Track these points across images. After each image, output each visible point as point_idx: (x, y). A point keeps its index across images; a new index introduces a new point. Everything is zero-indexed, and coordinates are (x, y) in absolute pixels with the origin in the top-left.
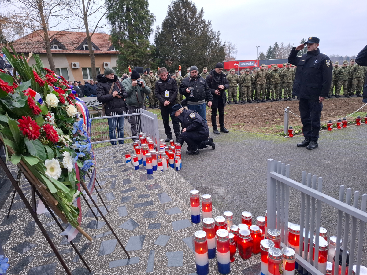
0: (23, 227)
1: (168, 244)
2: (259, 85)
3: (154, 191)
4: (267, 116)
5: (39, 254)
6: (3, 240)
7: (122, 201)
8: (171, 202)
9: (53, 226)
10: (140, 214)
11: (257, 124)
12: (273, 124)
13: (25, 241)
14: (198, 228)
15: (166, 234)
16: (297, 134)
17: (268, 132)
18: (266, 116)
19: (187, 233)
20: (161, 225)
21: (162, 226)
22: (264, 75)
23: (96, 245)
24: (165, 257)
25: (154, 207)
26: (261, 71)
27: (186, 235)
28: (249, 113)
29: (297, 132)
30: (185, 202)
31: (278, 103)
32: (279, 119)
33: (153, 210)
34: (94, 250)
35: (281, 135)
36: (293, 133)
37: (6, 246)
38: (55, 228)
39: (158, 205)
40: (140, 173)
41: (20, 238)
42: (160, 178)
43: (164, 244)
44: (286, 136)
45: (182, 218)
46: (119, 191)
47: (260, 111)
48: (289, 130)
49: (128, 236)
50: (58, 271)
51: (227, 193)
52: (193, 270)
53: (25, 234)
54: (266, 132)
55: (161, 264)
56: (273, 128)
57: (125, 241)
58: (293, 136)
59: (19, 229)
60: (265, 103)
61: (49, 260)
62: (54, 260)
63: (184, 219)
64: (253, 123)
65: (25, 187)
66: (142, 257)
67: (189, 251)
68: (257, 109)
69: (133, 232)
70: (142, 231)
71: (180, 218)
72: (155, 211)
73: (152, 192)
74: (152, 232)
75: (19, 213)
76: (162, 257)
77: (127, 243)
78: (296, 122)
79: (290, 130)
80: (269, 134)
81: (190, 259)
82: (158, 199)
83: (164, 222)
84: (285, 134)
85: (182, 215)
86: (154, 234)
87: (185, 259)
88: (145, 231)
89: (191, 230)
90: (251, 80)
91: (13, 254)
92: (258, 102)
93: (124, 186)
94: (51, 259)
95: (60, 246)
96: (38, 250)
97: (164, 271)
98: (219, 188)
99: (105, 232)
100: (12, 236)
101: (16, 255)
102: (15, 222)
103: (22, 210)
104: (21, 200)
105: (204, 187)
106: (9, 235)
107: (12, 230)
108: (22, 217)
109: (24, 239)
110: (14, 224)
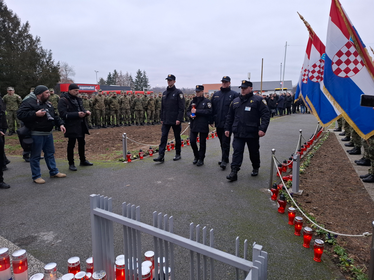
2: (98, 111)
4: (108, 142)
11: (96, 152)
12: (113, 150)
16: (135, 158)
17: (108, 159)
18: (106, 142)
22: (103, 101)
26: (99, 97)
28: (89, 140)
29: (135, 156)
31: (118, 129)
32: (119, 145)
35: (120, 160)
36: (131, 158)
44: (125, 161)
47: (100, 137)
48: (127, 156)
51: (57, 238)
54: (106, 159)
56: (113, 154)
58: (132, 161)
60: (106, 129)
64: (93, 151)
68: (98, 135)
78: (134, 147)
79: (129, 155)
80: (109, 160)
84: (124, 159)
90: (90, 105)
92: (99, 128)
98: (46, 233)
105: (26, 237)
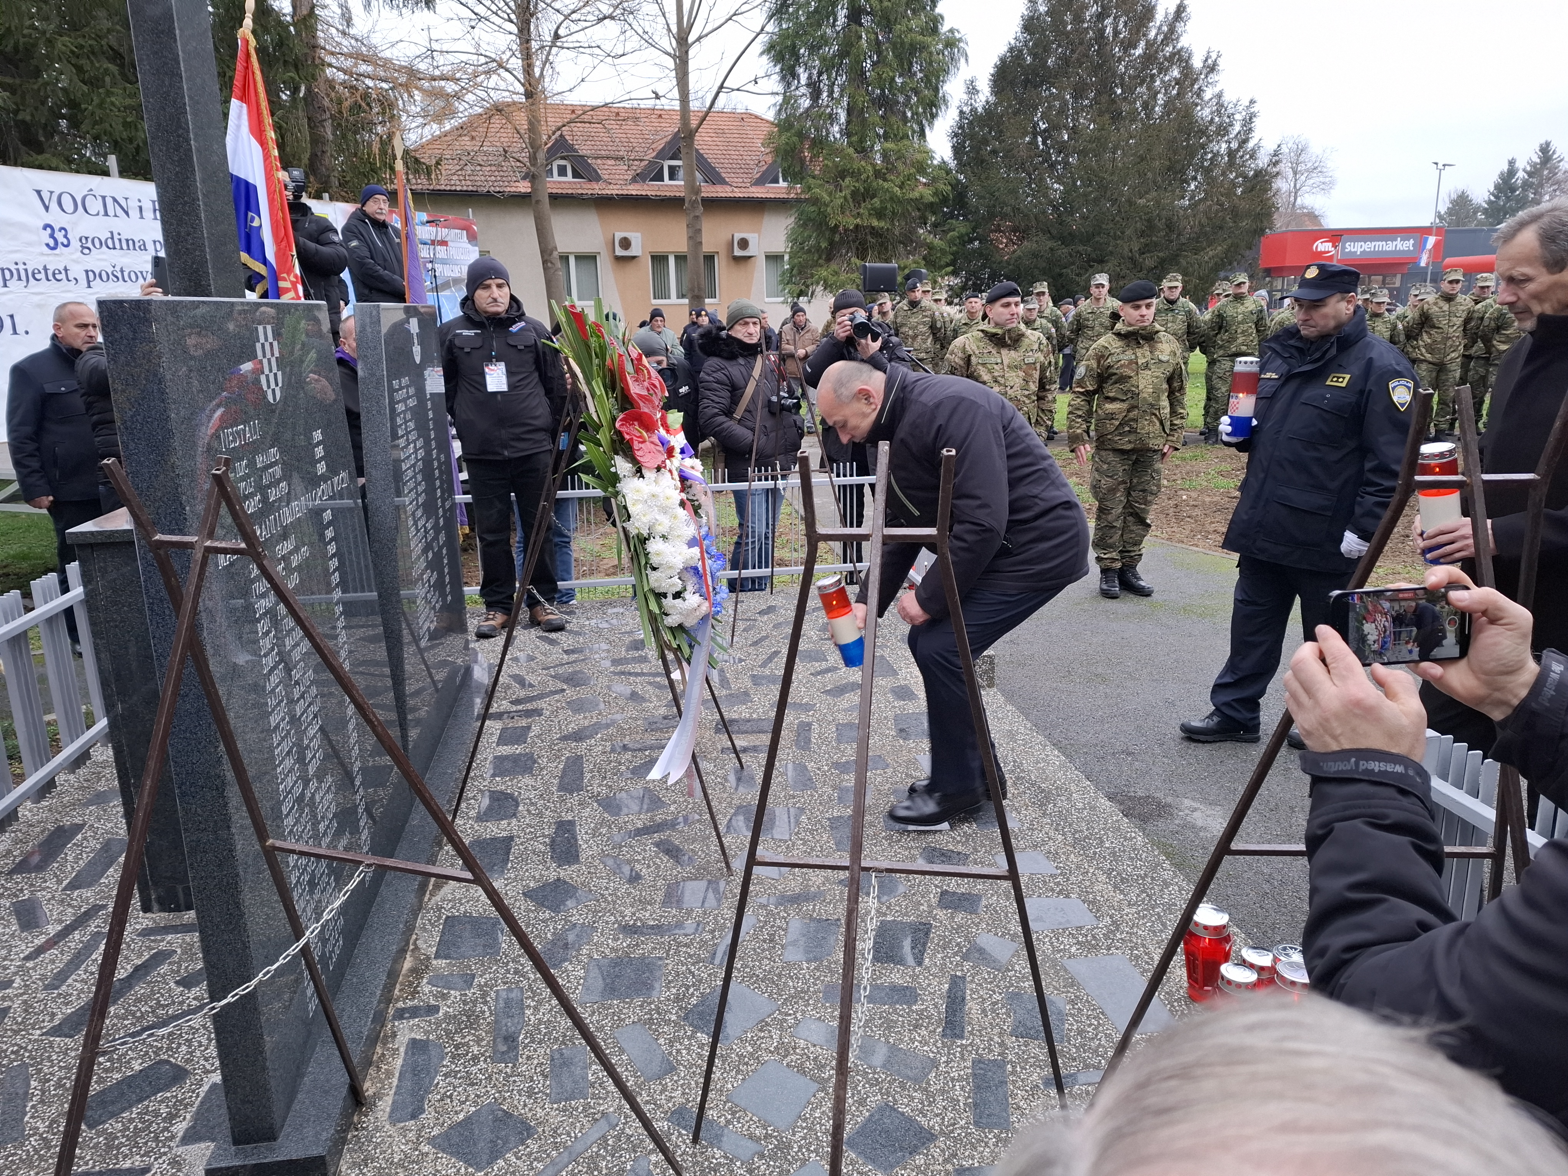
0: (544, 836)
1: (1013, 967)
5: (607, 923)
6: (495, 865)
7: (839, 798)
8: (1016, 829)
9: (631, 847)
10: (907, 853)
13: (559, 879)
14: (1118, 936)
15: (1003, 936)
19: (1078, 943)
20: (984, 902)
21: (986, 907)
23: (773, 926)
24: (1003, 1006)
25: (954, 838)
27: (1073, 949)
30: (1070, 840)
33: (951, 847)
34: (771, 941)
37: (506, 885)
38: (640, 854)
39: (970, 835)
40: (894, 708)
41: (541, 867)
45: (1060, 893)
46: (827, 765)
50: (670, 982)
52: (1100, 1062)
53: (552, 857)
55: (991, 1024)
57: (865, 932)
59: (532, 839)
61: (637, 945)
62: (654, 948)
63: (1068, 897)
65: (520, 707)
66: (925, 990)
67: (1087, 1000)
69: (888, 908)
70: (918, 909)
71: (1053, 890)
72: (959, 853)
74: (953, 918)
75: (520, 788)
76: (994, 1004)
81: (1090, 1025)
83: (992, 895)
85: (1058, 884)
86: (960, 926)
87: (1072, 1025)
88: (930, 913)
89: (1094, 937)
91: (532, 911)
93: (842, 747)
94: (643, 943)
96: (600, 911)
97: (1002, 1044)
99: (797, 890)
100: (516, 858)
101: (541, 916)
102: (514, 815)
103: (527, 780)
104: (518, 749)
105: (1141, 798)
106: (508, 853)
107: (511, 838)
108: (532, 804)
109: (553, 872)
110: (514, 821)
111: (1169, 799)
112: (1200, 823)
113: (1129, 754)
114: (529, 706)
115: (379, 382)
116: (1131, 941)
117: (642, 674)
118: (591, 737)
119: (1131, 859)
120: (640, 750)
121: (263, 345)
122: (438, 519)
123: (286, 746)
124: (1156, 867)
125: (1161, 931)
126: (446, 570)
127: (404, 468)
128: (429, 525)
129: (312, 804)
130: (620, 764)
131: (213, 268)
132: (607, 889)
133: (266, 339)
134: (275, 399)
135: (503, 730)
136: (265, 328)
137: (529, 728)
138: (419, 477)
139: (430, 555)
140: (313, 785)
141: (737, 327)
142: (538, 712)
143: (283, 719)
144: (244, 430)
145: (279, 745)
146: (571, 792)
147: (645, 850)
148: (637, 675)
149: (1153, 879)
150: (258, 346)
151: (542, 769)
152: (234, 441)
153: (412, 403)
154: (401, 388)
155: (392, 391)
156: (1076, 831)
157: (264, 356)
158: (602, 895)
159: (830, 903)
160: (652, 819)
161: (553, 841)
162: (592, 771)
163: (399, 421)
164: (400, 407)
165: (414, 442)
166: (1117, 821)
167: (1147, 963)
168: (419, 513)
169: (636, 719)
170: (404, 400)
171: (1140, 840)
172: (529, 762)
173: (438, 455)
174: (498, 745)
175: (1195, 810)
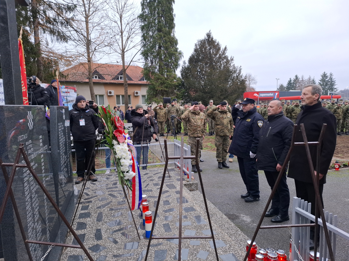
0: (93, 233)
1: (208, 258)
3: (190, 213)
5: (110, 255)
7: (165, 219)
8: (206, 224)
9: (115, 235)
10: (182, 231)
13: (97, 244)
14: (231, 249)
15: (205, 251)
19: (222, 251)
20: (200, 242)
21: (201, 244)
23: (151, 252)
25: (192, 227)
27: (222, 253)
30: (218, 226)
33: (192, 229)
34: (151, 256)
38: (117, 236)
39: (196, 226)
40: (176, 196)
41: (93, 241)
42: (194, 203)
43: (205, 258)
45: (217, 239)
46: (162, 211)
49: (175, 248)
51: (253, 222)
53: (95, 239)
57: (173, 252)
59: (90, 234)
63: (219, 240)
65: (86, 201)
69: (178, 246)
70: (185, 245)
73: (189, 214)
75: (87, 221)
77: (175, 253)
82: (195, 221)
83: (202, 241)
85: (217, 237)
86: (195, 249)
88: (188, 246)
89: (226, 249)
91: (91, 253)
93: (164, 206)
94: (119, 259)
95: (124, 251)
96: (108, 252)
99: (156, 243)
100: (86, 239)
101: (93, 254)
102: (86, 228)
103: (89, 219)
104: (86, 211)
105: (232, 214)
106: (84, 238)
107: (85, 234)
108: (90, 225)
109: (96, 242)
110: (86, 230)
111: (238, 215)
112: (245, 220)
113: (228, 204)
114: (89, 200)
115: (55, 124)
116: (234, 250)
117: (116, 191)
118: (104, 207)
119: (231, 229)
120: (116, 210)
121: (29, 116)
122: (67, 155)
123: (30, 215)
124: (237, 230)
125: (240, 247)
126: (69, 168)
127: (60, 144)
128: (65, 157)
129: (36, 229)
130: (112, 213)
131: (16, 98)
132: (110, 246)
133: (30, 115)
134: (31, 129)
135: (82, 207)
136: (30, 112)
137: (89, 206)
138: (64, 146)
139: (66, 164)
140: (36, 224)
141: (138, 110)
142: (91, 202)
143: (30, 207)
144: (23, 136)
145: (28, 214)
146: (100, 221)
147: (119, 235)
148: (115, 191)
149: (237, 234)
150: (28, 116)
151: (92, 216)
152: (21, 139)
153: (63, 128)
154: (60, 125)
155: (58, 126)
156: (219, 224)
157: (29, 119)
158: (108, 247)
159: (164, 246)
160: (120, 227)
161: (95, 234)
162: (105, 216)
163: (59, 133)
164: (60, 130)
165: (63, 137)
166: (228, 220)
167: (238, 255)
168: (63, 154)
169: (115, 202)
170: (61, 128)
171: (233, 225)
172: (89, 214)
173: (68, 140)
174: (81, 210)
175: (244, 217)
